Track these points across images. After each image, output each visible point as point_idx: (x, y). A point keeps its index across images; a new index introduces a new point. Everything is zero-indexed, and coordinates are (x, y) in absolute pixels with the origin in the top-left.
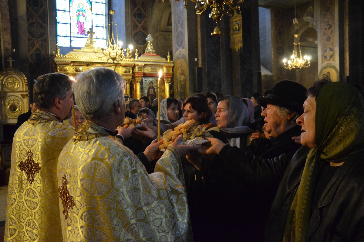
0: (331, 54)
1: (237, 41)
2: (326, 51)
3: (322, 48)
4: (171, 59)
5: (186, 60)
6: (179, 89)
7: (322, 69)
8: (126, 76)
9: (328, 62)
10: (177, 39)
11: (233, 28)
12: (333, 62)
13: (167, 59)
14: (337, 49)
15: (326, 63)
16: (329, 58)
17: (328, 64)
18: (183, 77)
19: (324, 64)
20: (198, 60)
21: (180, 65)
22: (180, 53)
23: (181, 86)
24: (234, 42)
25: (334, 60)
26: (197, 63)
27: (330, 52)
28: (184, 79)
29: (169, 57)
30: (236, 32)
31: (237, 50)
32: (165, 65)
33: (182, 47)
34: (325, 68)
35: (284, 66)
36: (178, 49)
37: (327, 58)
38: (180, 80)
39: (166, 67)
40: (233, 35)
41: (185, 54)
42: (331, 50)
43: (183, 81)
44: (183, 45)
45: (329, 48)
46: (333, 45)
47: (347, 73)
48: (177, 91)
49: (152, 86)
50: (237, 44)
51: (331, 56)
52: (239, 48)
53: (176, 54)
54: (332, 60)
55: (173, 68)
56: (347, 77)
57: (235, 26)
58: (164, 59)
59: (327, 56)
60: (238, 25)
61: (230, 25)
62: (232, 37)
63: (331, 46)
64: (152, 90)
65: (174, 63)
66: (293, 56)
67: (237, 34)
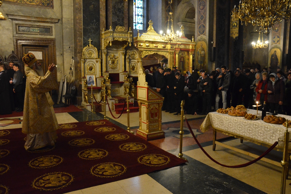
0: (278, 40)
1: (234, 33)
2: (274, 38)
3: (272, 35)
4: (194, 40)
5: (206, 42)
6: (199, 59)
7: (271, 49)
8: (172, 50)
9: (276, 44)
10: (199, 29)
11: (232, 25)
12: (279, 45)
13: (192, 41)
14: (282, 37)
15: (274, 45)
16: (277, 42)
17: (276, 46)
18: (203, 52)
19: (272, 45)
20: (213, 42)
21: (201, 44)
22: (201, 37)
23: (201, 57)
24: (233, 33)
25: (279, 44)
26: (212, 45)
27: (278, 39)
28: (204, 53)
29: (193, 39)
30: (234, 27)
31: (234, 38)
32: (191, 44)
33: (203, 34)
34: (273, 48)
35: (252, 46)
36: (199, 35)
37: (275, 42)
38: (200, 54)
39: (192, 45)
40: (232, 29)
41: (205, 38)
42: (278, 37)
43: (203, 54)
44: (204, 33)
45: (277, 36)
46: (279, 34)
47: (287, 52)
48: (197, 59)
49: (183, 56)
50: (234, 35)
51: (278, 41)
52: (236, 37)
53: (198, 38)
54: (278, 43)
55: (195, 46)
56: (287, 54)
57: (234, 24)
58: (190, 40)
59: (276, 41)
60: (236, 23)
61: (231, 23)
62: (231, 30)
63: (278, 35)
64: (183, 58)
65: (196, 43)
66: (259, 41)
67: (235, 28)
